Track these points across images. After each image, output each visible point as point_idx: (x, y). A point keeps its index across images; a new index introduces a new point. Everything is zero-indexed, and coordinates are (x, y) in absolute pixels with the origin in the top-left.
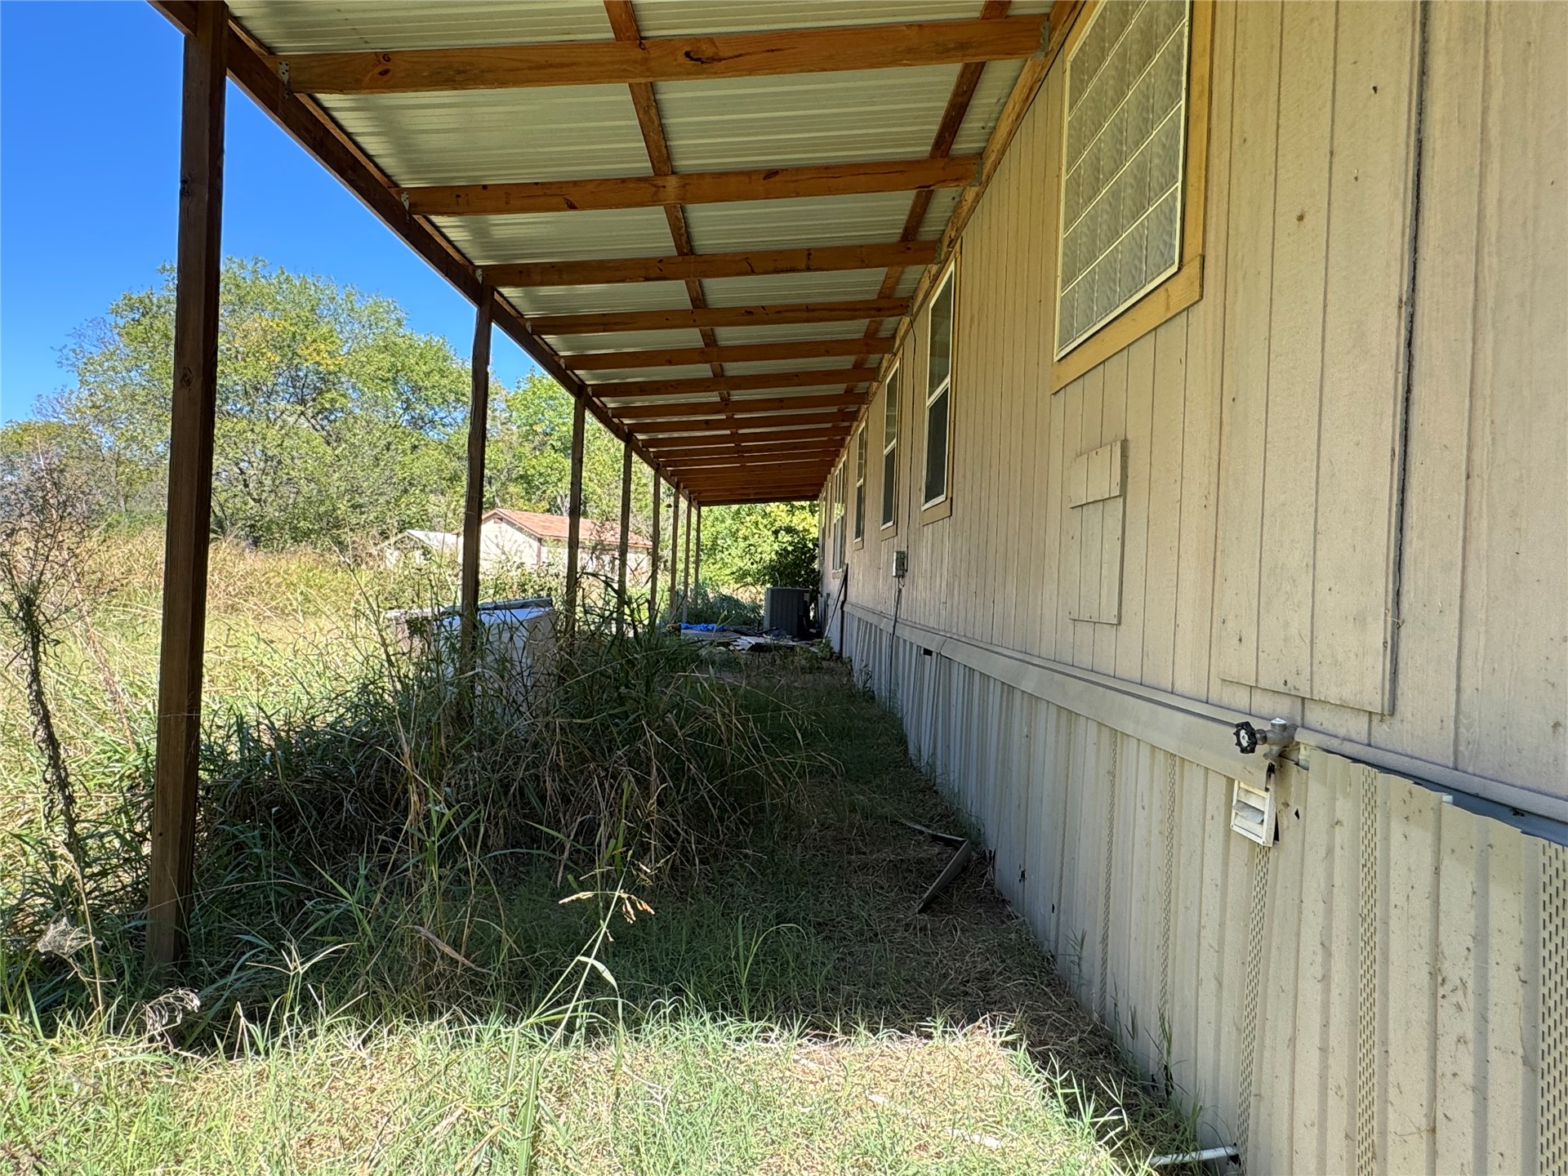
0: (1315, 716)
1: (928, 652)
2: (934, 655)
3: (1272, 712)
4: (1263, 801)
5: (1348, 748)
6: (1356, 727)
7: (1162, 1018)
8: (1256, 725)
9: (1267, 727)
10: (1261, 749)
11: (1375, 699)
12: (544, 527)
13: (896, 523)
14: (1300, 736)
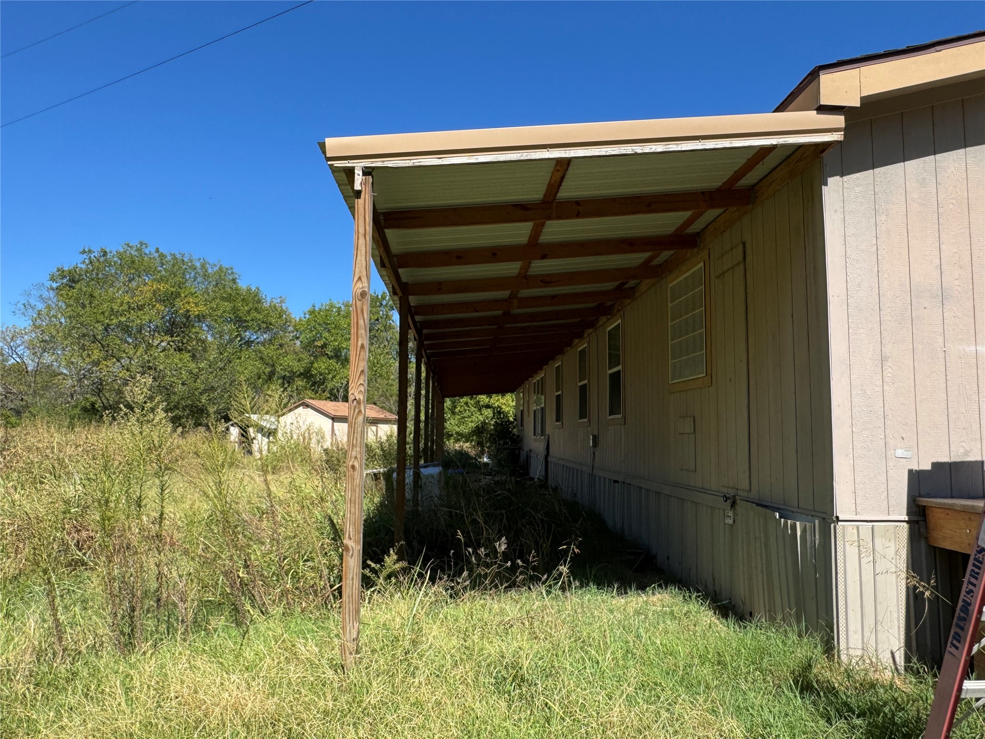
0: (740, 493)
1: (615, 482)
2: (620, 483)
3: (732, 492)
4: (731, 514)
5: (745, 499)
6: (745, 494)
7: (713, 574)
8: (727, 496)
9: (729, 496)
10: (729, 501)
11: (748, 488)
12: (335, 410)
13: (589, 421)
14: (737, 497)
